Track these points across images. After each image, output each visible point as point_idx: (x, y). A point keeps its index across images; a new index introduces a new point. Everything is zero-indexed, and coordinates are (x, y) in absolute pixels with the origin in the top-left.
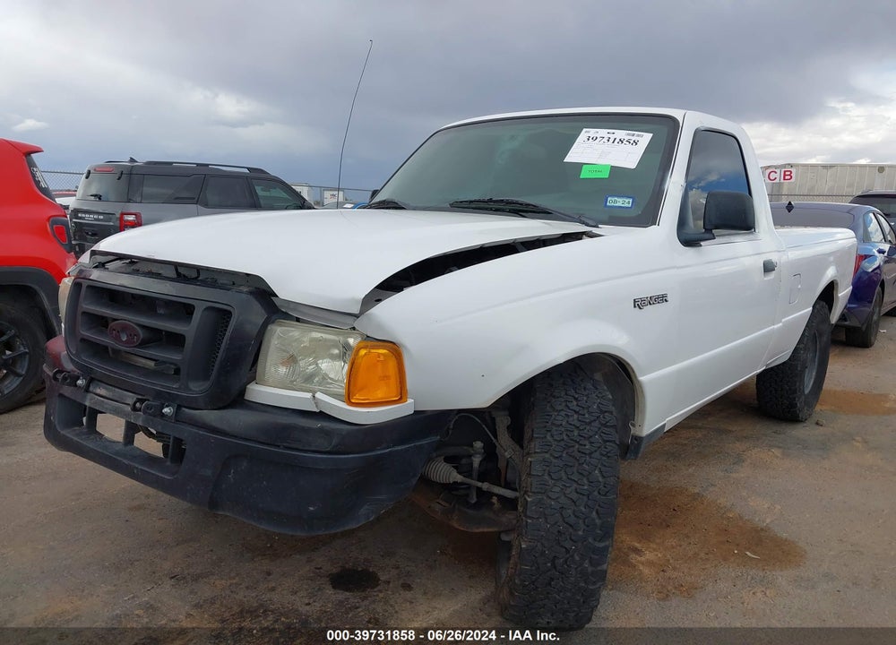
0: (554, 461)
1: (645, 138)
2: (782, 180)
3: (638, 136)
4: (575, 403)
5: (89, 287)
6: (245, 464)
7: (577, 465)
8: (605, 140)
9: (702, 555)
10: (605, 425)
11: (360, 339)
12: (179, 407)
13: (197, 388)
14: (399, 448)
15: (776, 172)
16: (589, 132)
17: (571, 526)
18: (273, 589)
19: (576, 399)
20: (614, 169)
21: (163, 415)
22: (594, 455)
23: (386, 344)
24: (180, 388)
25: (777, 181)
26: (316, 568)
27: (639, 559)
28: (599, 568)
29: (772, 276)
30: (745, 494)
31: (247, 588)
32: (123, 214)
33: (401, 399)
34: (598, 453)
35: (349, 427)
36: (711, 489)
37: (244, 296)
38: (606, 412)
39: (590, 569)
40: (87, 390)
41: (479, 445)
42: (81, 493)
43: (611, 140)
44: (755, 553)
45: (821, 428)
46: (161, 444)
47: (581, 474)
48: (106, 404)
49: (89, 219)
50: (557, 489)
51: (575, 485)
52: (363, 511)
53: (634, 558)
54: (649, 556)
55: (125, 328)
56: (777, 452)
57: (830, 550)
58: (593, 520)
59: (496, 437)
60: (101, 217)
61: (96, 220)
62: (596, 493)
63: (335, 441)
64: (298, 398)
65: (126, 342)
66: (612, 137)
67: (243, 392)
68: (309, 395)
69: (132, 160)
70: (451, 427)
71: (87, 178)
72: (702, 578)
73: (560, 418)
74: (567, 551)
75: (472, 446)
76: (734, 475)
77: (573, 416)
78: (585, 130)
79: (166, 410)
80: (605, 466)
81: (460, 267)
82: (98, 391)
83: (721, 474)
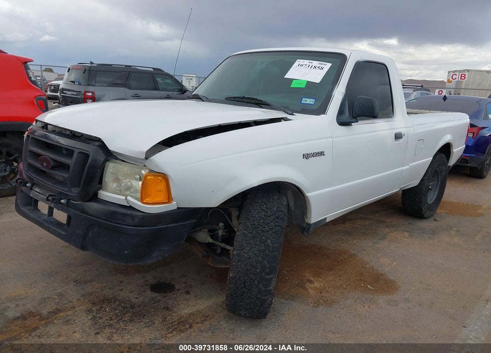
0: (249, 234)
1: (328, 66)
2: (460, 80)
3: (324, 64)
4: (265, 206)
5: (32, 138)
6: (96, 229)
7: (259, 237)
8: (307, 66)
9: (344, 286)
10: (277, 218)
11: (148, 171)
12: (69, 200)
13: (75, 191)
14: (171, 225)
15: (456, 75)
16: (300, 61)
17: (253, 267)
18: (122, 290)
19: (266, 204)
20: (309, 83)
21: (61, 203)
22: (269, 232)
23: (160, 174)
24: (68, 191)
25: (457, 80)
26: (146, 281)
27: (310, 285)
28: (267, 289)
29: (401, 141)
30: (380, 256)
31: (109, 288)
32: (85, 92)
33: (169, 201)
34: (271, 232)
35: (143, 214)
36: (363, 252)
37: (95, 147)
38: (279, 211)
39: (263, 289)
40: (31, 189)
41: (221, 224)
42: (41, 238)
43: (310, 67)
44: (372, 286)
45: (436, 222)
46: (66, 215)
47: (261, 241)
48: (39, 196)
49: (69, 94)
50: (248, 248)
51: (257, 247)
52: (155, 254)
53: (308, 285)
54: (316, 284)
55: (45, 160)
56: (406, 234)
57: (413, 287)
58: (265, 264)
59: (231, 221)
60: (75, 93)
61: (72, 94)
62: (267, 251)
63: (136, 221)
64: (119, 199)
65: (45, 167)
66: (311, 65)
67: (96, 194)
68: (123, 198)
69: (91, 63)
70: (209, 215)
71: (68, 72)
72: (340, 297)
73: (255, 213)
74: (251, 279)
75: (218, 225)
76: (377, 245)
77: (262, 212)
78: (298, 60)
79: (62, 201)
80: (274, 238)
81: (204, 136)
82: (36, 190)
83: (371, 244)
